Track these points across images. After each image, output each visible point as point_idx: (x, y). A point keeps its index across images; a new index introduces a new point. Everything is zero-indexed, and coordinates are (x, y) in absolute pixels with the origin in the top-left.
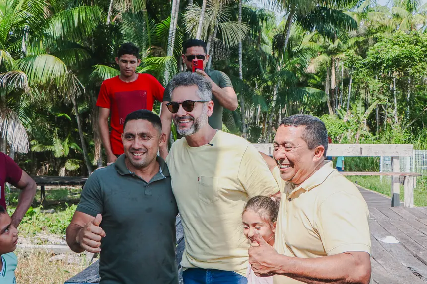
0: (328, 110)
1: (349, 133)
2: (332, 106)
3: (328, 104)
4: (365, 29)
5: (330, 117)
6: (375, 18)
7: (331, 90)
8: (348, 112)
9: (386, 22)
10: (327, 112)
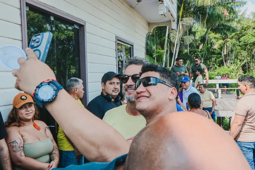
0: (224, 64)
1: (234, 74)
2: (226, 62)
3: (224, 61)
4: (240, 28)
5: (225, 67)
6: (245, 23)
7: (225, 55)
8: (233, 64)
9: (250, 24)
10: (223, 65)
